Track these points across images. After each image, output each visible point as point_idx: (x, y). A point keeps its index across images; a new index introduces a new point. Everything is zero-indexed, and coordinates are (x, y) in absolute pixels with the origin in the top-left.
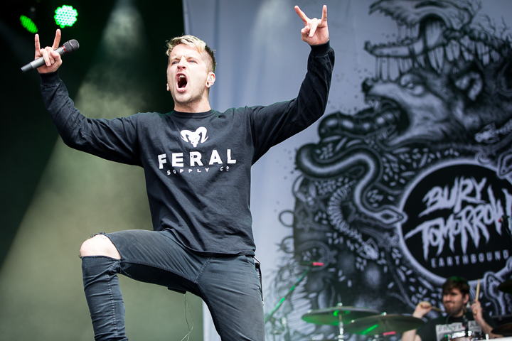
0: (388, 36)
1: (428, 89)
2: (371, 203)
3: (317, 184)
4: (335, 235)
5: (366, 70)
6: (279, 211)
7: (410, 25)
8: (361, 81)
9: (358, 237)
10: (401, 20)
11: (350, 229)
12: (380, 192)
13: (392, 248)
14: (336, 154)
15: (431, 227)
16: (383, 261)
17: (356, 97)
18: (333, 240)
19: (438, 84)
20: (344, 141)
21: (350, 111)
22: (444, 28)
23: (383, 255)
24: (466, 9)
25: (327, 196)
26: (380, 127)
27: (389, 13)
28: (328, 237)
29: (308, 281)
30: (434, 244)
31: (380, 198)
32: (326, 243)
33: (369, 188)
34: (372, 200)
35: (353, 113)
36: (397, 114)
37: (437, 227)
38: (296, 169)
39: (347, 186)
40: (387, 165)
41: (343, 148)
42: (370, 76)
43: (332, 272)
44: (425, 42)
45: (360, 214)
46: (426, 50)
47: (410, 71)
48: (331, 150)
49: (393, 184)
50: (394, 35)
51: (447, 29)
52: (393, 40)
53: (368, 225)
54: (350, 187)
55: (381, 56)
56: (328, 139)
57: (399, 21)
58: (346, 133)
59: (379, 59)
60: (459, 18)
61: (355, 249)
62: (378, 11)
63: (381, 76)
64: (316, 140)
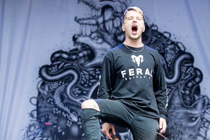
0: (86, 15)
1: (104, 40)
2: (75, 94)
3: (49, 84)
4: (57, 109)
5: (75, 30)
6: (30, 97)
7: (97, 10)
8: (72, 35)
9: (68, 111)
10: (93, 7)
11: (64, 106)
12: (80, 89)
14: (59, 70)
16: (80, 123)
17: (70, 43)
18: (56, 112)
19: (109, 38)
20: (63, 64)
21: (66, 50)
22: (113, 11)
23: (80, 119)
24: (124, 3)
25: (54, 90)
26: (80, 58)
27: (87, 3)
28: (54, 110)
29: (43, 131)
31: (80, 92)
32: (52, 113)
33: (74, 87)
34: (75, 93)
35: (68, 51)
36: (89, 52)
38: (39, 77)
39: (63, 86)
40: (83, 76)
41: (62, 67)
42: (77, 33)
43: (55, 128)
44: (104, 18)
45: (70, 99)
46: (104, 22)
47: (96, 32)
48: (56, 68)
49: (86, 85)
50: (89, 14)
51: (115, 12)
52: (89, 16)
53: (73, 105)
54: (65, 86)
56: (55, 63)
57: (92, 8)
58: (64, 60)
59: (82, 25)
60: (121, 7)
61: (67, 116)
62: (82, 3)
63: (82, 34)
64: (49, 63)
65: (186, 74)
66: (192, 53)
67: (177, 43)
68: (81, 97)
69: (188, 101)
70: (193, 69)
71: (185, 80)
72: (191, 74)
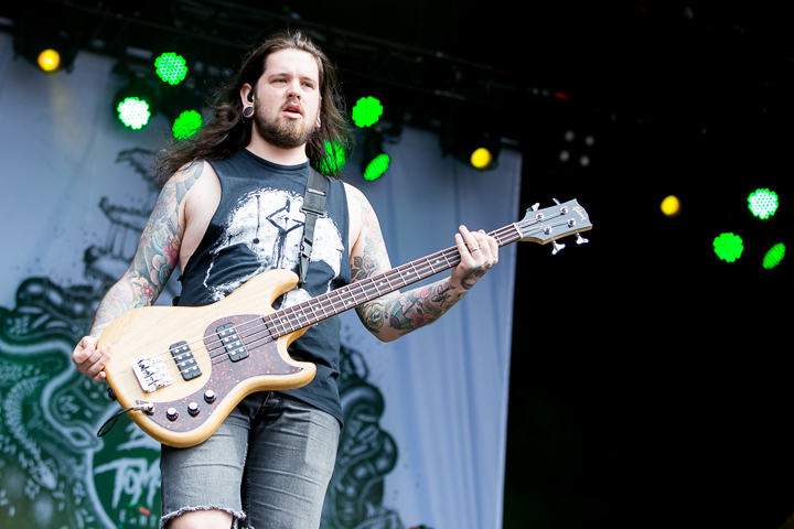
0: (132, 200)
2: (61, 412)
4: (8, 440)
5: (94, 234)
8: (85, 247)
9: (36, 452)
11: (28, 437)
12: (77, 401)
13: (75, 480)
14: (32, 332)
15: (130, 468)
16: (60, 495)
17: (74, 265)
18: (4, 446)
20: (44, 318)
21: (62, 281)
23: (62, 485)
25: (8, 384)
27: (140, 170)
30: (129, 491)
31: (75, 409)
33: (64, 391)
34: (63, 409)
35: (65, 285)
37: (137, 469)
39: (36, 379)
41: (42, 327)
42: (98, 244)
45: (46, 423)
48: (26, 325)
49: (95, 395)
50: (140, 201)
52: (138, 206)
53: (51, 440)
54: (40, 381)
55: (116, 222)
56: (26, 310)
57: (152, 185)
58: (50, 308)
59: (115, 226)
61: (28, 467)
62: (127, 163)
63: (111, 249)
64: (11, 305)
65: (357, 443)
66: (384, 390)
67: (352, 351)
68: (76, 425)
69: (348, 514)
70: (377, 432)
71: (353, 457)
72: (369, 445)
